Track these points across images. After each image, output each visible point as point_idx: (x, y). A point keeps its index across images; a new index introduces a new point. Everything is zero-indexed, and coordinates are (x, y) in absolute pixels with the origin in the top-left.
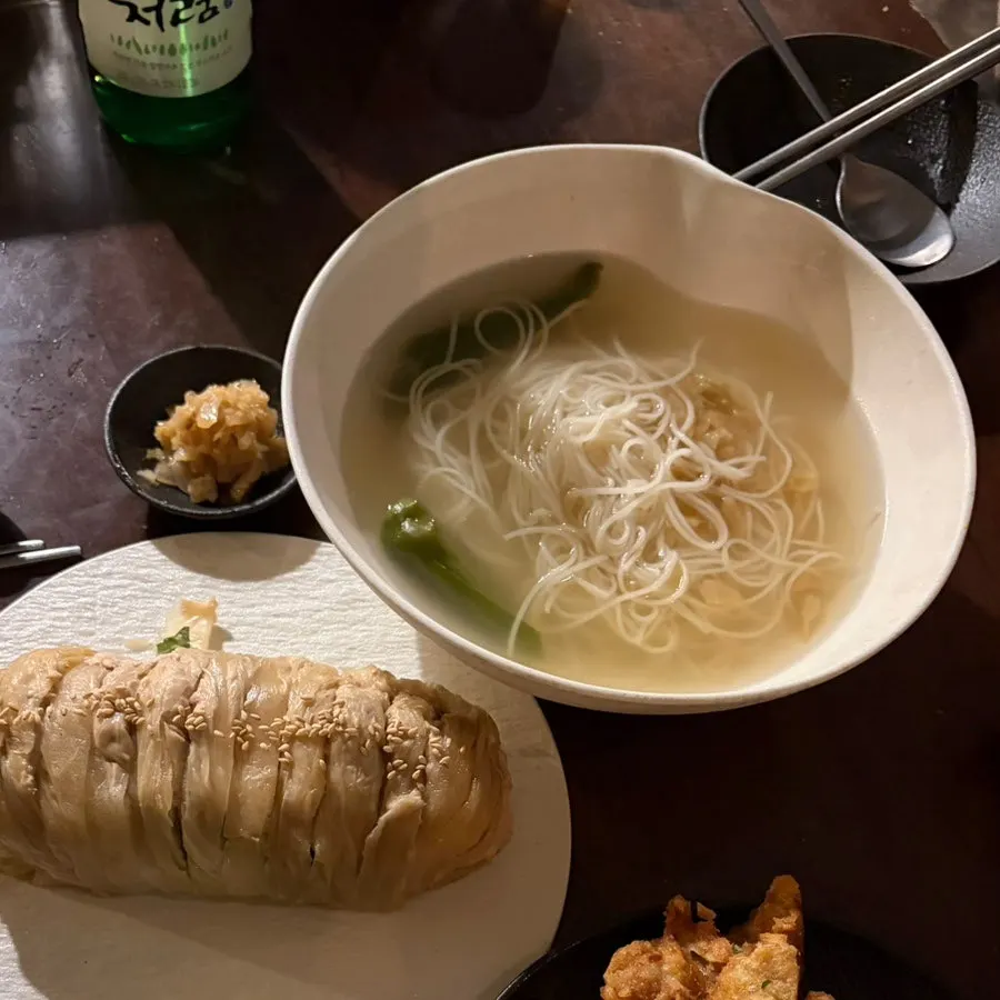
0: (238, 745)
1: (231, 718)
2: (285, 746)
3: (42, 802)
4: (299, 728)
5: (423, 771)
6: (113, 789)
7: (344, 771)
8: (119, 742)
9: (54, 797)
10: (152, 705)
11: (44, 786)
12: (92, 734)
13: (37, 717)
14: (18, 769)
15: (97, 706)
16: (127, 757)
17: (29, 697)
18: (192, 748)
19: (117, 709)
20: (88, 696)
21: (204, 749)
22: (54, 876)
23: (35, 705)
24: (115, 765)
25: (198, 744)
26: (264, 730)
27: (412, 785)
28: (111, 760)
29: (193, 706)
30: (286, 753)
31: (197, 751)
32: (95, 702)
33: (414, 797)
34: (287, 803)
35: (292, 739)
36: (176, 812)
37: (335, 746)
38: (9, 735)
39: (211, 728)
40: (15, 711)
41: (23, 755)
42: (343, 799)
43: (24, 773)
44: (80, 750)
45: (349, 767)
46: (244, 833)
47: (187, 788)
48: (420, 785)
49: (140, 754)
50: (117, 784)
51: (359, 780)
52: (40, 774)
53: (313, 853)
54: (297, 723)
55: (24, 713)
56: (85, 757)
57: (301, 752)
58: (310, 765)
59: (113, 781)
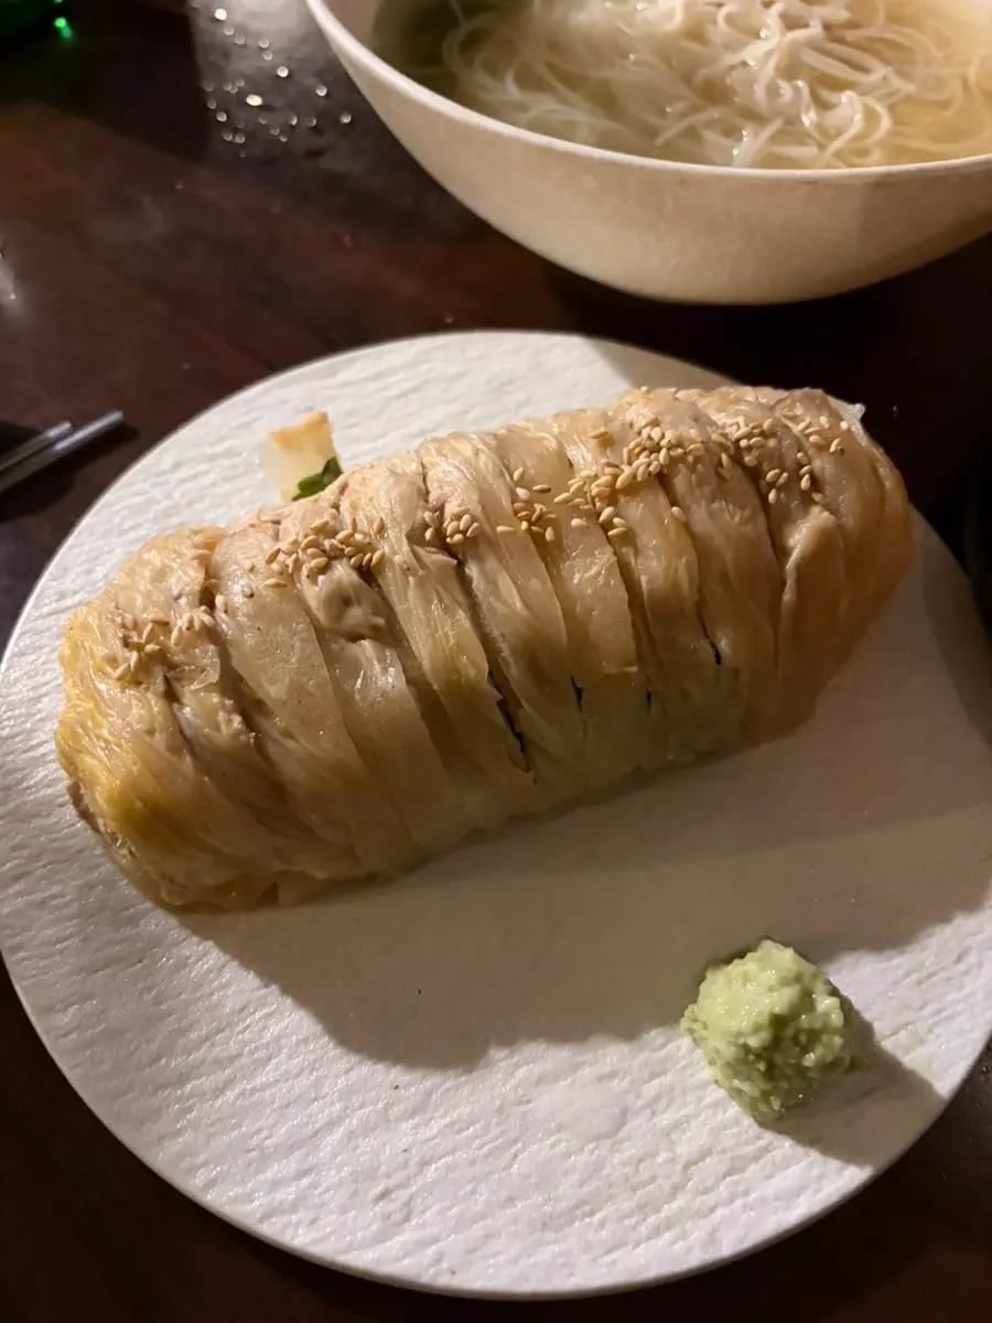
0: (538, 539)
1: (506, 502)
2: (607, 511)
3: (272, 749)
4: (615, 477)
5: (811, 473)
6: (383, 678)
7: (712, 515)
8: (360, 604)
9: (287, 734)
10: (382, 529)
11: (263, 722)
12: (307, 611)
13: (207, 619)
14: (210, 716)
15: (298, 564)
16: (380, 621)
17: (179, 597)
18: (472, 570)
19: (333, 556)
20: (272, 558)
21: (492, 564)
22: (320, 875)
23: (192, 606)
24: (366, 643)
25: (480, 560)
26: (566, 501)
27: (807, 501)
28: (355, 638)
29: (441, 509)
30: (616, 520)
31: (483, 572)
32: (290, 562)
33: (818, 518)
34: (651, 593)
35: (612, 496)
36: (496, 675)
37: (680, 482)
38: (172, 666)
39: (487, 529)
40: (164, 626)
41: (208, 688)
42: (729, 555)
43: (221, 716)
44: (302, 640)
45: (715, 506)
46: (610, 668)
47: (496, 633)
48: (817, 497)
49: (399, 608)
50: (385, 670)
51: (737, 519)
52: (249, 707)
53: (718, 657)
54: (608, 470)
55: (182, 622)
56: (314, 647)
57: (636, 510)
58: (661, 522)
59: (377, 667)
